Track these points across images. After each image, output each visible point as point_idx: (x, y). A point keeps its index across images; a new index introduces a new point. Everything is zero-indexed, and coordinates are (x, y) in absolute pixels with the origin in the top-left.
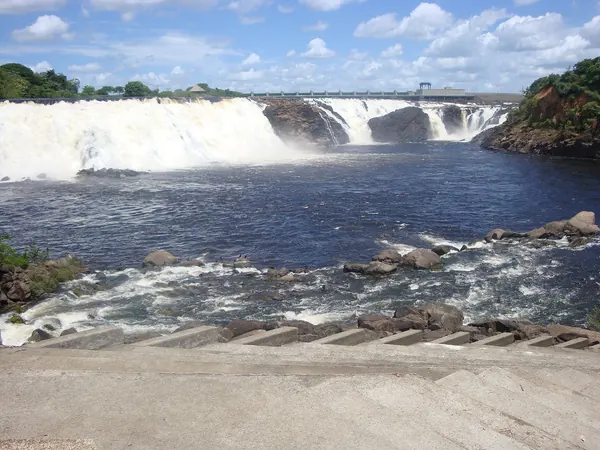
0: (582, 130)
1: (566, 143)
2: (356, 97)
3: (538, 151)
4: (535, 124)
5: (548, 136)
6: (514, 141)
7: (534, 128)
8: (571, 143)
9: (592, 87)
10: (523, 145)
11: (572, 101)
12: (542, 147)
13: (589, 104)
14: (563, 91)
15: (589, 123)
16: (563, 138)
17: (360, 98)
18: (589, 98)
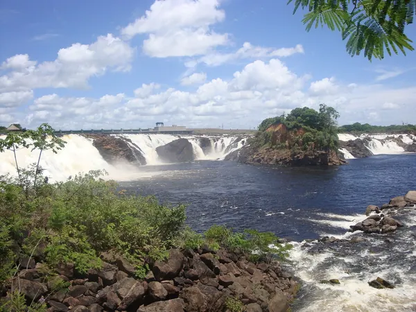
0: (305, 149)
1: (298, 157)
2: (142, 133)
3: (281, 163)
4: (274, 147)
5: (285, 154)
6: (263, 158)
7: (274, 149)
8: (301, 157)
9: (306, 124)
10: (271, 160)
11: (295, 132)
12: (284, 160)
13: (307, 133)
14: (290, 127)
15: (309, 145)
16: (295, 154)
17: (145, 133)
18: (306, 130)
